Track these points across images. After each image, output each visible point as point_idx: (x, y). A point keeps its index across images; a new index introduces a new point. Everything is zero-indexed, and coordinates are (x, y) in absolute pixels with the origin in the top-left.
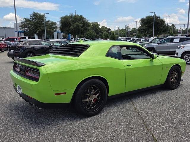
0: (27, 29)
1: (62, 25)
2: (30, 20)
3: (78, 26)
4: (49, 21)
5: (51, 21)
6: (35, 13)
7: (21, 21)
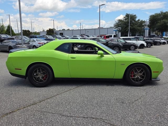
0: (120, 28)
1: (150, 23)
2: (123, 21)
3: (165, 23)
4: (139, 20)
5: (141, 20)
6: (127, 14)
7: (116, 22)
